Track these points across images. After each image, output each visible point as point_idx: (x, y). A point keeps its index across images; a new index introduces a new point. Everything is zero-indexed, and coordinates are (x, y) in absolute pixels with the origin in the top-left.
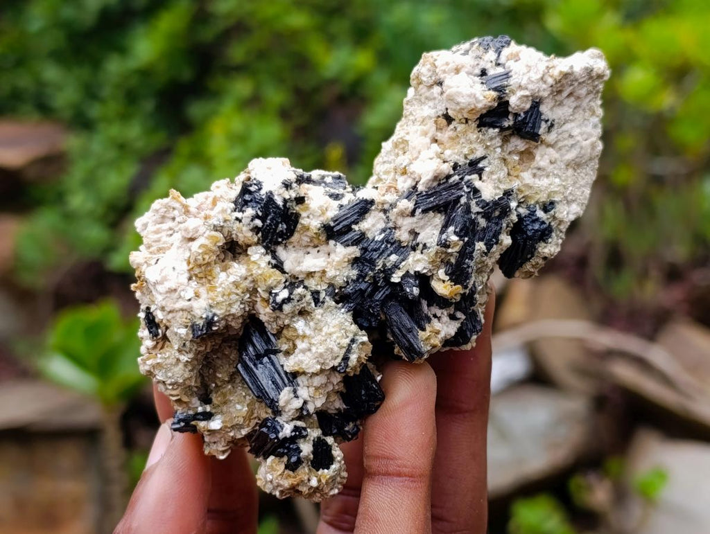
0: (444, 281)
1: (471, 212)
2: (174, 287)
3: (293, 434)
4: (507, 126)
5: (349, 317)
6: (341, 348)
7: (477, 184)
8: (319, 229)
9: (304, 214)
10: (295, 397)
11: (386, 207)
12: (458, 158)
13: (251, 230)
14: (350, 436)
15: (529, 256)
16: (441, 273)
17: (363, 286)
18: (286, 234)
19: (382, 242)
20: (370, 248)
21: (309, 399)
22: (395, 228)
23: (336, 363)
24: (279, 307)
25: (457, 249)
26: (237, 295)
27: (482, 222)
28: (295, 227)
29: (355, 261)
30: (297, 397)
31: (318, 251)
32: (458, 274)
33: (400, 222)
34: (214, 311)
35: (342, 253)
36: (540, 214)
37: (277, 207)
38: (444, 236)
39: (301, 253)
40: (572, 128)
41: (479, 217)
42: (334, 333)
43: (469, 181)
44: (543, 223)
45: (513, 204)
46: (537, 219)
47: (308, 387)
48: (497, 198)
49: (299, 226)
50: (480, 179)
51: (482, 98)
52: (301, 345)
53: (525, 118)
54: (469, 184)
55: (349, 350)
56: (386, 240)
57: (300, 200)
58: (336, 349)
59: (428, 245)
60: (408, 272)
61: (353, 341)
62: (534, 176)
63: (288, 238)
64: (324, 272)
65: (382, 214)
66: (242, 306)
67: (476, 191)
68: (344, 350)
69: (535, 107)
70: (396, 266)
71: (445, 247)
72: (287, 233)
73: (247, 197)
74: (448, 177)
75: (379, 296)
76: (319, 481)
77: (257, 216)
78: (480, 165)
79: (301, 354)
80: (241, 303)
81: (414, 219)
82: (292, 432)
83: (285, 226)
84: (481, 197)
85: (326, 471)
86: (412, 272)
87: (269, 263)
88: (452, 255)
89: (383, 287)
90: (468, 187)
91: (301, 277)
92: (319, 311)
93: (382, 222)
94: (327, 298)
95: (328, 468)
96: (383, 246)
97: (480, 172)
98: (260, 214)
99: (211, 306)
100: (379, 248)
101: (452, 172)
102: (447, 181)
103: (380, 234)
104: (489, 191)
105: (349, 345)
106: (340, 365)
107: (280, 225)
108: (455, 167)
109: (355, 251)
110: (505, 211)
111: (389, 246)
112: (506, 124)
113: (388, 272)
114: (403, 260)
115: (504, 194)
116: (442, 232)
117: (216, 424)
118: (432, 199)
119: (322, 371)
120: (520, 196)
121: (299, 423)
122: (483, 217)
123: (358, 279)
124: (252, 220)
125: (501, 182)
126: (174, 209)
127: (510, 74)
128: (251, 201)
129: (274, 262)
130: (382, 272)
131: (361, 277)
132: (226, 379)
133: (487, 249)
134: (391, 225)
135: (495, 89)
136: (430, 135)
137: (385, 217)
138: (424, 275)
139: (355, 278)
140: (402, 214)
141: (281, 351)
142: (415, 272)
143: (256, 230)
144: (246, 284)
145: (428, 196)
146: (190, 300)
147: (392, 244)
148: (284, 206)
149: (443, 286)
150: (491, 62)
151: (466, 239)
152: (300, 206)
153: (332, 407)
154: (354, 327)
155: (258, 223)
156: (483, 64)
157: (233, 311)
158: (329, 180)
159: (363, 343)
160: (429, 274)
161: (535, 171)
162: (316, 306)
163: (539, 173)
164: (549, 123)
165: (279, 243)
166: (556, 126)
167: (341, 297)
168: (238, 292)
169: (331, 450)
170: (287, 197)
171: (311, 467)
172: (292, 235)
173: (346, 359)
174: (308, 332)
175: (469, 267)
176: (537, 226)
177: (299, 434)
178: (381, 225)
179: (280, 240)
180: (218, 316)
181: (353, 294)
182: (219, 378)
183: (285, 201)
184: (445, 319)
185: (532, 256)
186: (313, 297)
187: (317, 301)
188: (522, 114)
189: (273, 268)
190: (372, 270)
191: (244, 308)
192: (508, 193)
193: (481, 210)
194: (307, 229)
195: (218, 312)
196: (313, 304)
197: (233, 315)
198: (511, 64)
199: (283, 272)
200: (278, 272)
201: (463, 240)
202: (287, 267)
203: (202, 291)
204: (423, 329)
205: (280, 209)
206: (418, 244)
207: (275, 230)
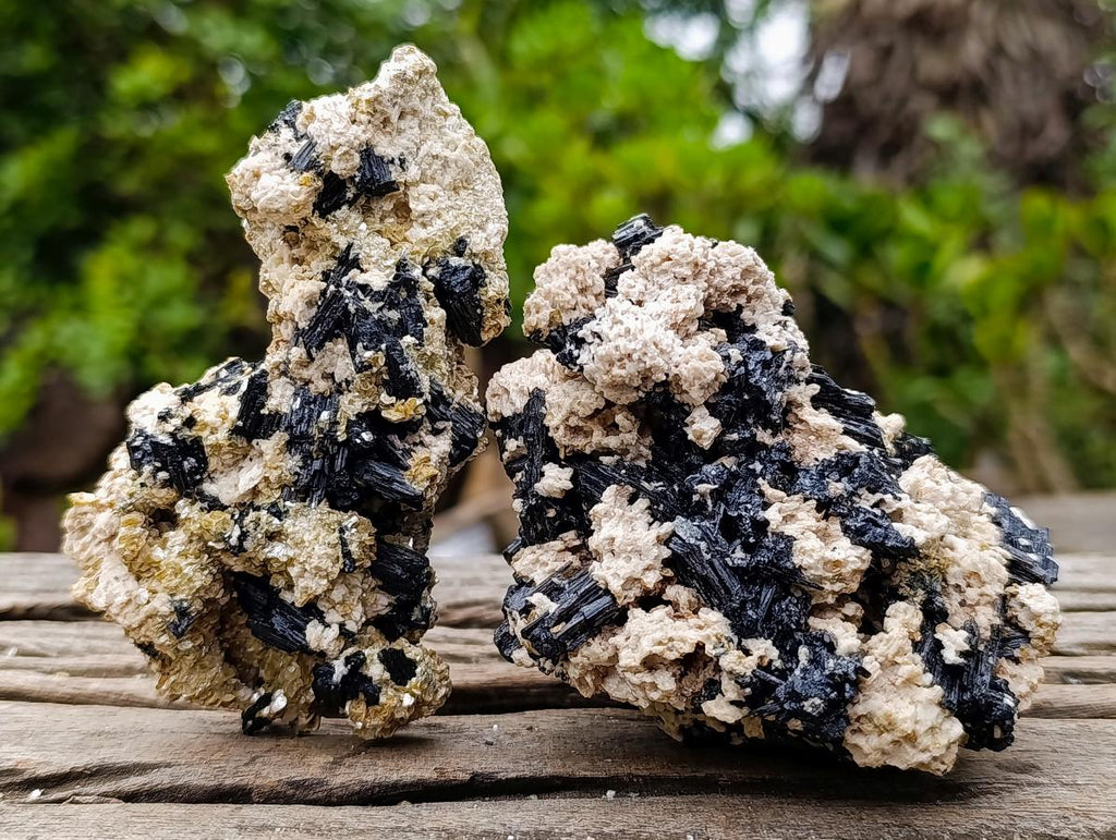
0: (393, 405)
1: (371, 314)
2: (126, 599)
3: (349, 666)
4: (351, 196)
5: (324, 507)
6: (335, 546)
7: (361, 279)
8: (230, 439)
9: (204, 434)
10: (326, 627)
11: (282, 367)
12: (325, 263)
13: (163, 487)
14: (423, 623)
15: (479, 311)
16: (385, 398)
17: (317, 465)
18: (200, 467)
19: (302, 407)
20: (293, 422)
21: (342, 619)
22: (307, 384)
23: (340, 566)
24: (239, 549)
25: (382, 362)
26: (191, 564)
27: (394, 315)
28: (204, 453)
29: (290, 445)
30: (328, 626)
31: (251, 460)
32: (403, 387)
33: (306, 374)
34: (177, 598)
35: (270, 446)
36: (455, 261)
37: (166, 446)
38: (357, 360)
39: (234, 474)
40: (430, 147)
41: (385, 311)
42: (319, 535)
43: (348, 282)
44: (466, 268)
45: (417, 272)
46: (456, 269)
47: (334, 607)
48: (391, 279)
49: (207, 450)
50: (362, 271)
51: (298, 188)
52: (294, 571)
53: (364, 175)
54: (352, 286)
55: (344, 543)
56: (306, 403)
57: (190, 422)
58: (330, 551)
59: (350, 379)
60: (349, 420)
61: (342, 531)
62: (424, 225)
63: (205, 470)
64: (266, 479)
65: (284, 379)
66: (206, 572)
67: (364, 288)
68: (339, 548)
69: (369, 156)
70: (334, 423)
71: (366, 370)
72: (200, 465)
73: (138, 455)
74: (323, 293)
75: (339, 463)
76: (413, 695)
77: (158, 470)
78: (351, 257)
79: (301, 580)
80: (203, 570)
81: (317, 362)
82: (346, 666)
83: (193, 460)
84: (372, 290)
85: (414, 679)
86: (354, 419)
87: (202, 509)
88: (381, 373)
89: (338, 453)
90: (349, 290)
91: (247, 500)
92: (288, 523)
93: (289, 386)
94: (288, 503)
95: (415, 675)
96: (306, 411)
97: (356, 264)
98: (158, 464)
99: (172, 595)
100: (303, 417)
101: (325, 284)
102: (325, 298)
103: (295, 400)
104: (378, 279)
105: (341, 538)
106: (345, 565)
107: (186, 463)
108: (326, 276)
109: (280, 437)
110: (411, 286)
111: (312, 406)
112: (349, 195)
113: (329, 436)
114: (336, 412)
115: (397, 270)
116: (353, 357)
117: (280, 702)
118: (319, 329)
119: (333, 583)
120: (419, 259)
121: (350, 651)
122: (390, 309)
123: (305, 462)
124: (155, 477)
125: (386, 259)
126: (85, 513)
127: (314, 141)
128: (143, 456)
129: (206, 505)
130: (324, 438)
131: (307, 458)
132: (261, 648)
133: (418, 339)
134: (299, 383)
135: (307, 169)
136: (286, 259)
137: (288, 380)
138: (368, 412)
139: (301, 464)
140: (302, 365)
141: (280, 590)
142: (357, 415)
143: (166, 484)
144: (194, 547)
145: (312, 328)
146: (148, 602)
147: (314, 402)
148: (175, 440)
149: (396, 411)
150: (290, 141)
151: (383, 346)
152: (194, 428)
153: (380, 608)
154: (336, 516)
155: (163, 475)
156: (282, 150)
157: (198, 584)
158: (224, 374)
159: (355, 525)
160: (373, 407)
161: (420, 220)
162: (281, 520)
163: (425, 219)
164: (397, 161)
165: (201, 481)
166: (410, 158)
167: (303, 492)
168: (190, 561)
169: (404, 654)
170: (171, 429)
171: (396, 686)
172: (206, 464)
173: (347, 554)
174: (291, 554)
175: (408, 372)
176: (462, 276)
177: (357, 662)
178: (290, 390)
179: (198, 477)
180: (186, 600)
181: (312, 480)
182: (253, 652)
183: (172, 435)
184: (428, 439)
185: (482, 309)
186: (271, 513)
187: (279, 515)
188: (357, 174)
189: (209, 512)
190: (311, 444)
191: (210, 573)
192: (401, 266)
193: (381, 304)
194: (217, 447)
195: (183, 596)
196: (276, 521)
197: (202, 587)
198: (313, 129)
199: (223, 508)
200: (217, 513)
201: (380, 350)
202: (224, 500)
203: (154, 584)
204: (406, 468)
205: (171, 447)
206: (340, 385)
207: (183, 471)
